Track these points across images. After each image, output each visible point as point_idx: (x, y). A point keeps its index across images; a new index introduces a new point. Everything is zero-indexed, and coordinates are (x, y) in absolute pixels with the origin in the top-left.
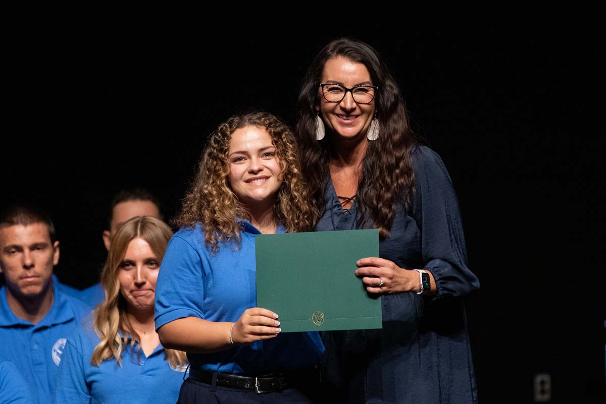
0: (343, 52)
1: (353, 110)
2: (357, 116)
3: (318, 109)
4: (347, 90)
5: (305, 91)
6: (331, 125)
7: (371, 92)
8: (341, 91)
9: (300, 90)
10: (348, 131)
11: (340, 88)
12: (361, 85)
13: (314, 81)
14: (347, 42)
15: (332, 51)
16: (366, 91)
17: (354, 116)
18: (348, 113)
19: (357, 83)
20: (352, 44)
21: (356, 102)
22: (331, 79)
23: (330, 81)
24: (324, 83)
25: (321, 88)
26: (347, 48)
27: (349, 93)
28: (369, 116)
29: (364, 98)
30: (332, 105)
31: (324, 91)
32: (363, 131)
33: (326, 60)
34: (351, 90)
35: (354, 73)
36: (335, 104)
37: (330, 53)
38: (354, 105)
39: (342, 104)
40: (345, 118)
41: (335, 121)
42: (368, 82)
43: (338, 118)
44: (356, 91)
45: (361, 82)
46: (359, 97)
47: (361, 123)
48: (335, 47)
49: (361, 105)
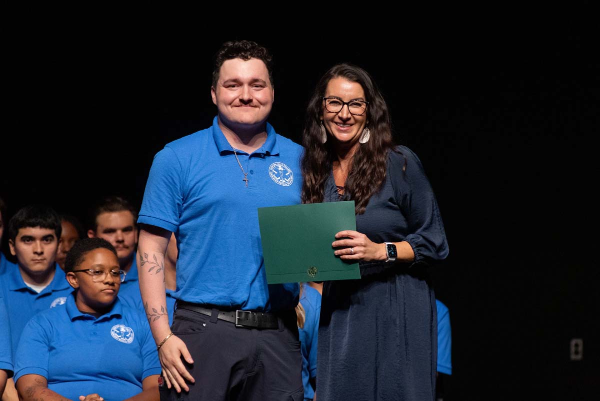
0: (342, 73)
1: (349, 119)
2: (351, 125)
3: (321, 119)
4: (344, 103)
5: (312, 104)
6: (331, 132)
7: (364, 106)
8: (340, 104)
9: (308, 104)
10: (344, 136)
11: (339, 102)
12: (356, 100)
13: (319, 96)
14: (346, 66)
15: (334, 72)
16: (360, 105)
17: (348, 124)
18: (345, 121)
19: (352, 98)
20: (349, 67)
21: (351, 113)
22: (332, 94)
23: (332, 96)
24: (326, 97)
25: (324, 101)
26: (346, 70)
27: (346, 106)
28: (361, 125)
29: (358, 111)
30: (331, 115)
31: (326, 104)
32: (356, 137)
33: (330, 79)
34: (347, 104)
35: (350, 90)
36: (334, 114)
37: (333, 74)
38: (350, 115)
39: (340, 114)
40: (341, 125)
41: (334, 128)
42: (361, 98)
43: (337, 126)
44: (351, 105)
45: (356, 98)
46: (354, 110)
47: (354, 131)
48: (337, 69)
49: (355, 116)
